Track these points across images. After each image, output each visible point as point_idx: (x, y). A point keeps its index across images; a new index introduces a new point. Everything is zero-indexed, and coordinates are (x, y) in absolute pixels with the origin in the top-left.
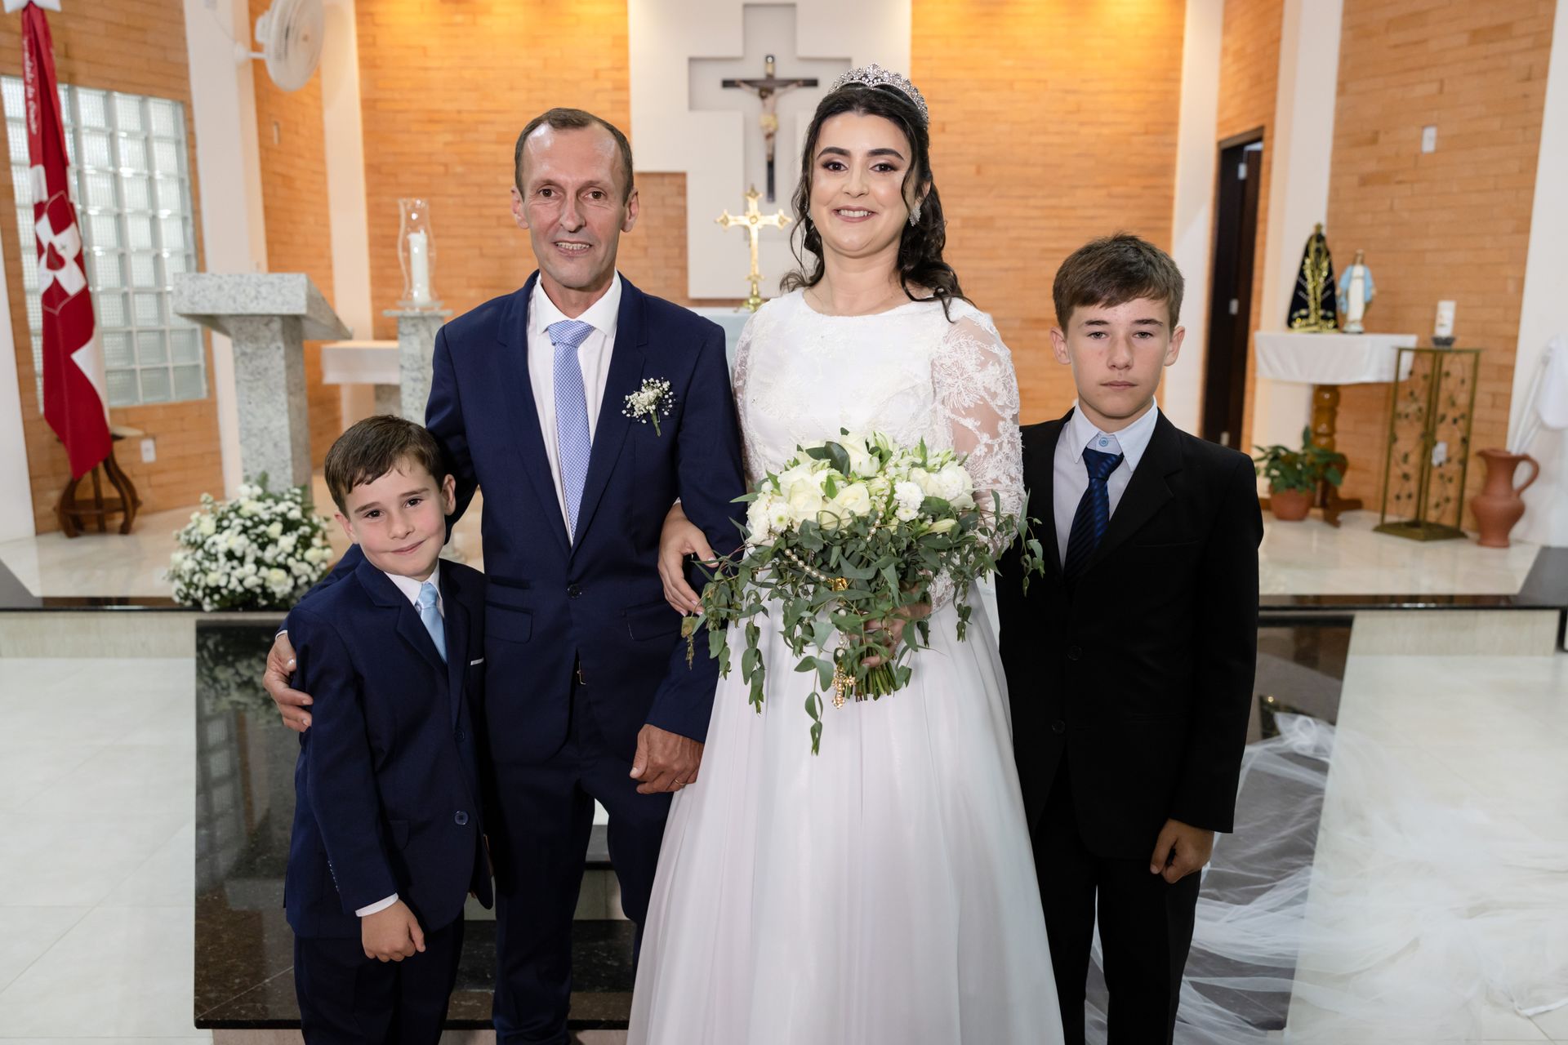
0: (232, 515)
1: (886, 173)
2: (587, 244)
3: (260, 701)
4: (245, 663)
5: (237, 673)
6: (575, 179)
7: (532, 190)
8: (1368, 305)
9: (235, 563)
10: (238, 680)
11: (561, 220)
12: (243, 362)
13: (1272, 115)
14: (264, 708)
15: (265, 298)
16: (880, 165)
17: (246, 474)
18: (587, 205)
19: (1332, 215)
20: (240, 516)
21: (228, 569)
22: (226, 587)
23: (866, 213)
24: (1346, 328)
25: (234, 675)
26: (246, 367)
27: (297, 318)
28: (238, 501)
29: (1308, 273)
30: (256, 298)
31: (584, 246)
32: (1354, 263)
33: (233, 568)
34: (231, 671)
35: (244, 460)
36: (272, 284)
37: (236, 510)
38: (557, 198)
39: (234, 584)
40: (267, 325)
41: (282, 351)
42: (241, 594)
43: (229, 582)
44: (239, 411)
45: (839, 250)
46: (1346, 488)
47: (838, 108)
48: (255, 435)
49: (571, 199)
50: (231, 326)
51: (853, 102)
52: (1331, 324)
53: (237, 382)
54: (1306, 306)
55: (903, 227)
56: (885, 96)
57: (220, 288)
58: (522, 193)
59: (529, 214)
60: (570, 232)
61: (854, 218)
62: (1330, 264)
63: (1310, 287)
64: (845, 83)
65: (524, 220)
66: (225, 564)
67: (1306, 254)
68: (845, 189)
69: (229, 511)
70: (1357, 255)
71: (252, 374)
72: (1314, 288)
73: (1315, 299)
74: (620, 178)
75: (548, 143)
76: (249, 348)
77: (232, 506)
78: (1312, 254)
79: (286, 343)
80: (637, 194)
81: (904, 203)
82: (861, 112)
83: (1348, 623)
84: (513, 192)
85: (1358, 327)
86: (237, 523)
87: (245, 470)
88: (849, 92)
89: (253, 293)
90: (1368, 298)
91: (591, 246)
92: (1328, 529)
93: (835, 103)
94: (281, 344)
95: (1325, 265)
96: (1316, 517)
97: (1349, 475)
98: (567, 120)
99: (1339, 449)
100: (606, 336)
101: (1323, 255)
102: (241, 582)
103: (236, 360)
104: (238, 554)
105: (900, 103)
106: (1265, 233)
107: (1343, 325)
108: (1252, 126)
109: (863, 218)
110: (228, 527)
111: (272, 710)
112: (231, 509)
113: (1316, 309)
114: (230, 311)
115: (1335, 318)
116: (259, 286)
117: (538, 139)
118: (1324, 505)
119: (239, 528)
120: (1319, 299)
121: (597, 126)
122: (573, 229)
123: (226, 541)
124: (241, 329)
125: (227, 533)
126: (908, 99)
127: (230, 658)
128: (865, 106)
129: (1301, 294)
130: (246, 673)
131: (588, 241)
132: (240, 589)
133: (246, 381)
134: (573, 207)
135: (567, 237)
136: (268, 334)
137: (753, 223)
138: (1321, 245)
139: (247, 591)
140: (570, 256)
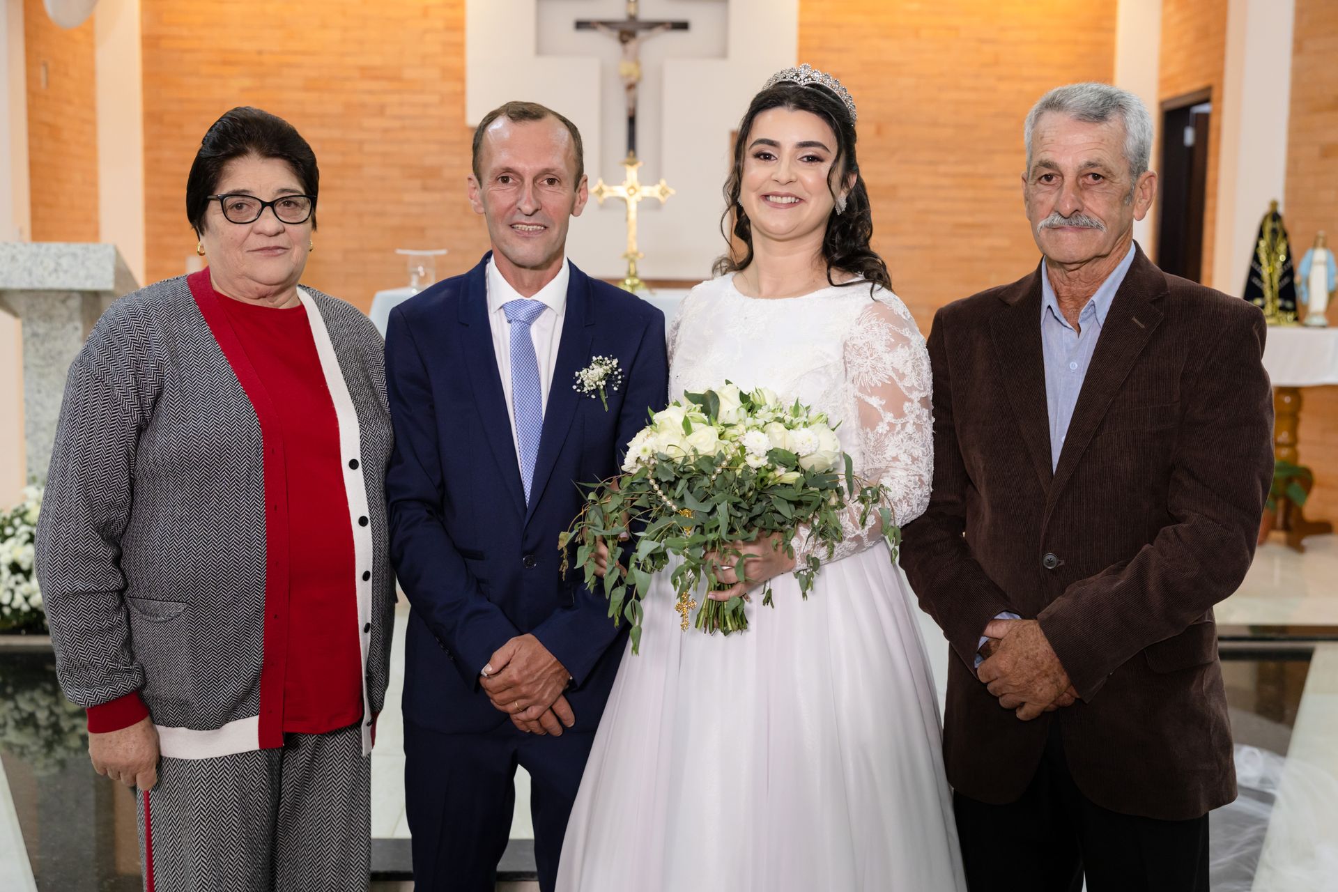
0: (17, 522)
1: (813, 164)
2: (541, 225)
3: (42, 742)
4: (28, 695)
5: (17, 708)
6: (532, 167)
7: (491, 177)
8: (1332, 295)
9: (20, 577)
10: (17, 716)
11: (519, 204)
12: (34, 344)
13: (1220, 74)
14: (44, 751)
15: (66, 272)
16: (808, 157)
17: (31, 475)
18: (543, 190)
19: (1291, 190)
20: (28, 524)
21: (12, 584)
22: (9, 605)
23: (793, 200)
24: (1307, 321)
25: (11, 710)
26: (37, 350)
27: (96, 295)
28: (23, 506)
29: (1263, 257)
30: (56, 270)
31: (539, 228)
32: (1315, 246)
33: (17, 583)
34: (10, 705)
35: (29, 459)
36: (74, 255)
37: (22, 515)
38: (515, 184)
39: (19, 602)
40: (64, 302)
41: (80, 333)
42: (26, 614)
43: (13, 599)
44: (26, 401)
45: (766, 234)
46: (1312, 508)
47: (770, 104)
48: (44, 430)
49: (529, 185)
50: (20, 304)
51: (785, 99)
52: (1290, 316)
53: (26, 368)
54: (1260, 294)
55: (829, 215)
56: (814, 94)
57: (13, 258)
58: (480, 180)
59: (485, 200)
60: (527, 215)
61: (782, 204)
62: (1288, 248)
63: (1265, 271)
64: (778, 81)
65: (480, 205)
66: (9, 578)
67: (1261, 235)
68: (774, 177)
69: (13, 518)
70: (1317, 238)
71: (44, 358)
72: (1270, 275)
73: (1272, 287)
74: (573, 165)
75: (507, 135)
76: (41, 328)
77: (16, 511)
78: (1267, 235)
79: (84, 323)
80: (586, 180)
81: (829, 192)
82: (791, 107)
83: (1307, 656)
84: (470, 179)
85: (1320, 320)
86: (23, 530)
87: (30, 470)
88: (781, 90)
89: (52, 266)
90: (1332, 287)
91: (545, 227)
92: (1292, 555)
93: (768, 99)
94: (79, 324)
95: (1282, 248)
96: (1278, 542)
97: (1315, 493)
98: (523, 113)
99: (1303, 462)
100: (557, 315)
101: (1280, 235)
102: (27, 599)
103: (25, 342)
104: (25, 566)
105: (829, 101)
106: (1214, 209)
107: (1304, 317)
108: (1198, 85)
109: (791, 204)
110: (13, 535)
111: (53, 754)
112: (15, 514)
113: (1273, 300)
114: (24, 285)
115: (1294, 309)
116: (59, 257)
117: (496, 132)
118: (1286, 528)
119: (26, 537)
120: (1276, 286)
121: (551, 118)
122: (530, 213)
123: (10, 552)
124: (33, 305)
125: (10, 542)
126: (836, 97)
127: (9, 690)
128: (795, 102)
129: (1256, 281)
130: (26, 707)
131: (543, 223)
132: (25, 608)
133: (36, 366)
134: (531, 192)
135: (524, 219)
136: (64, 312)
137: (631, 195)
138: (1277, 225)
139: (33, 610)
140: (526, 237)
